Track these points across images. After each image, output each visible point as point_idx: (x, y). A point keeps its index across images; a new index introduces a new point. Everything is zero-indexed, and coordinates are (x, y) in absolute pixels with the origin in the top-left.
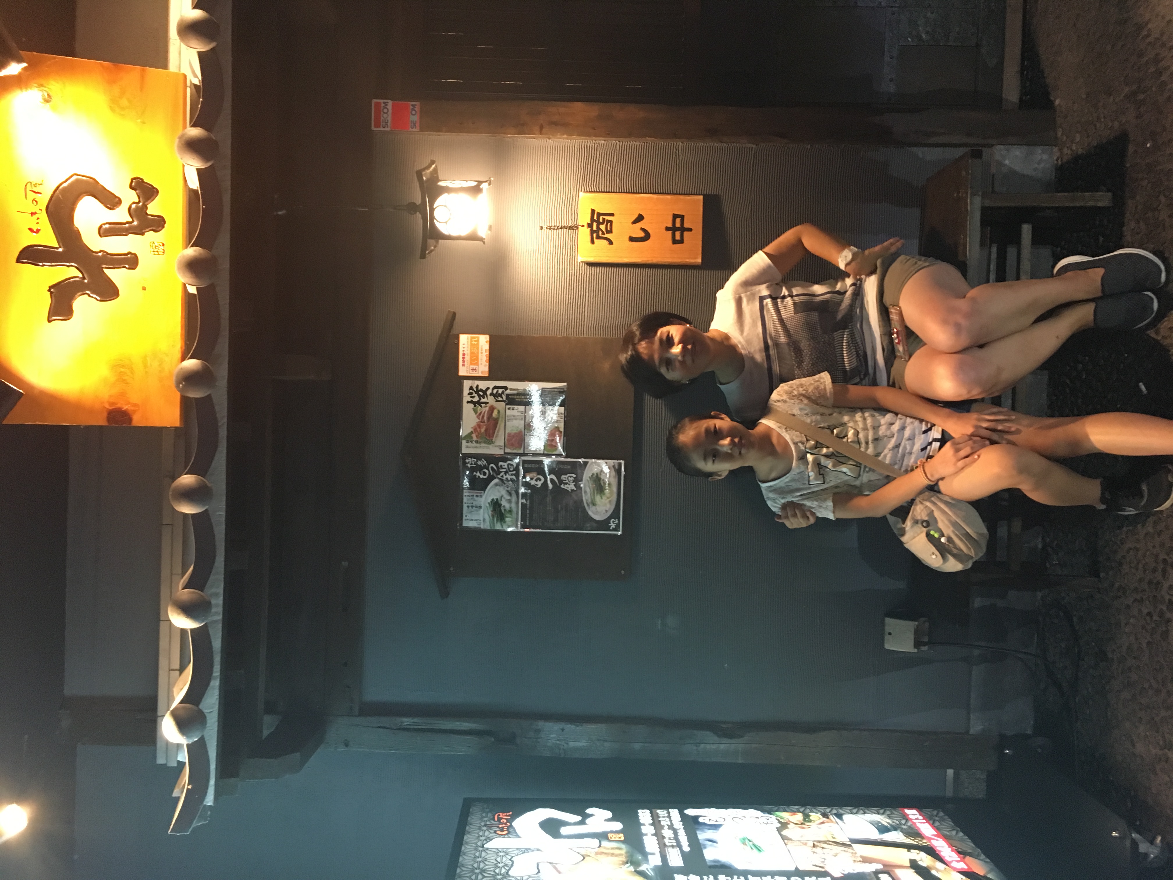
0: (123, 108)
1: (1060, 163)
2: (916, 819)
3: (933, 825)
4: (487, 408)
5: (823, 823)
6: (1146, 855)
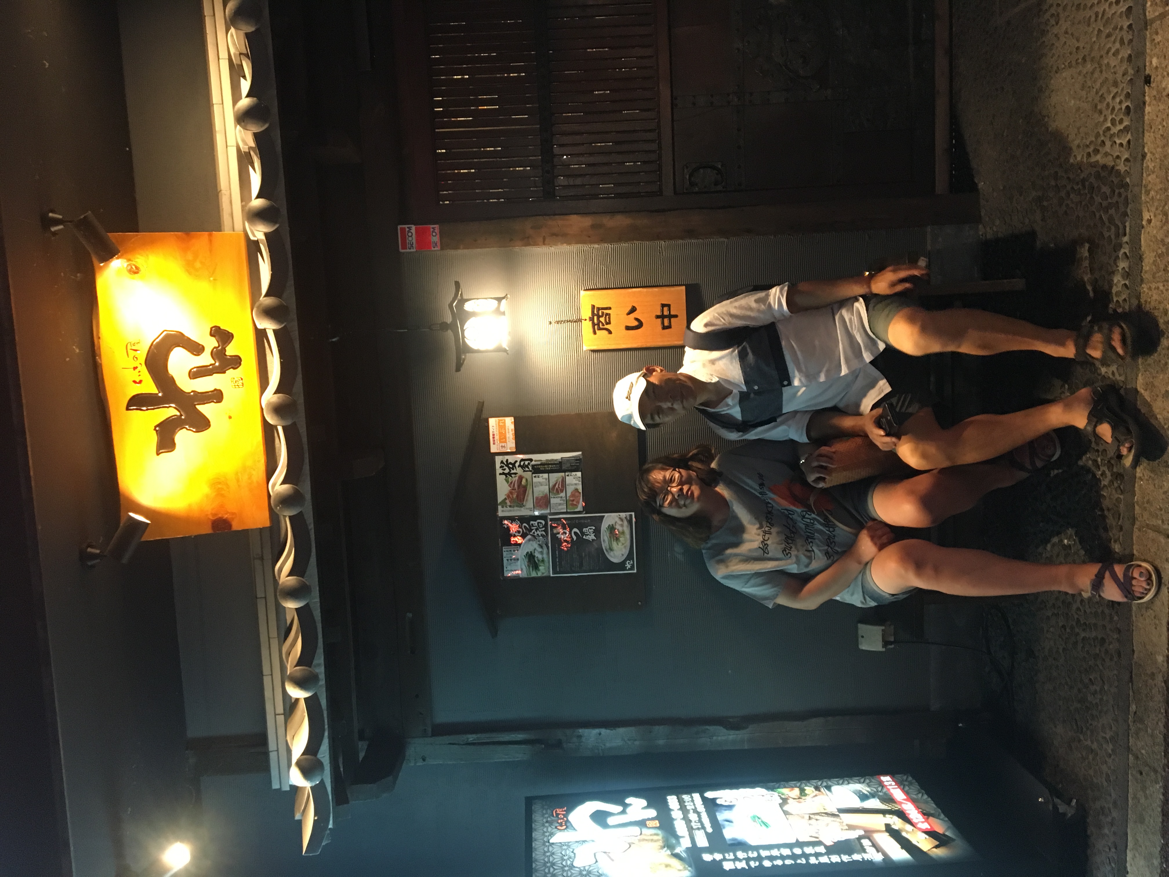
0: (197, 271)
1: (984, 239)
2: (890, 785)
3: (903, 790)
4: (517, 478)
5: (816, 796)
6: (1064, 814)
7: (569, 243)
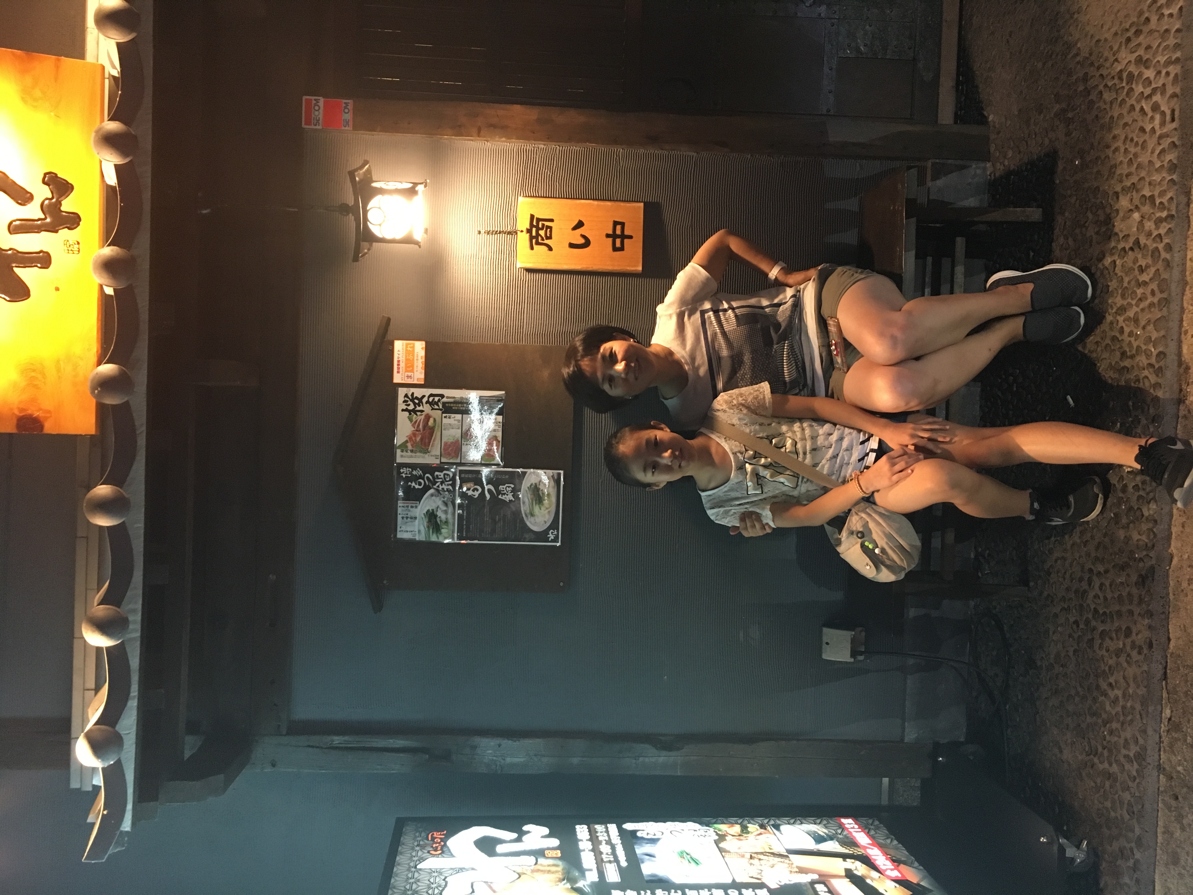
0: (35, 100)
1: (993, 178)
2: (852, 828)
3: (868, 834)
4: (423, 417)
5: (761, 834)
6: (1073, 860)
7: (509, 137)
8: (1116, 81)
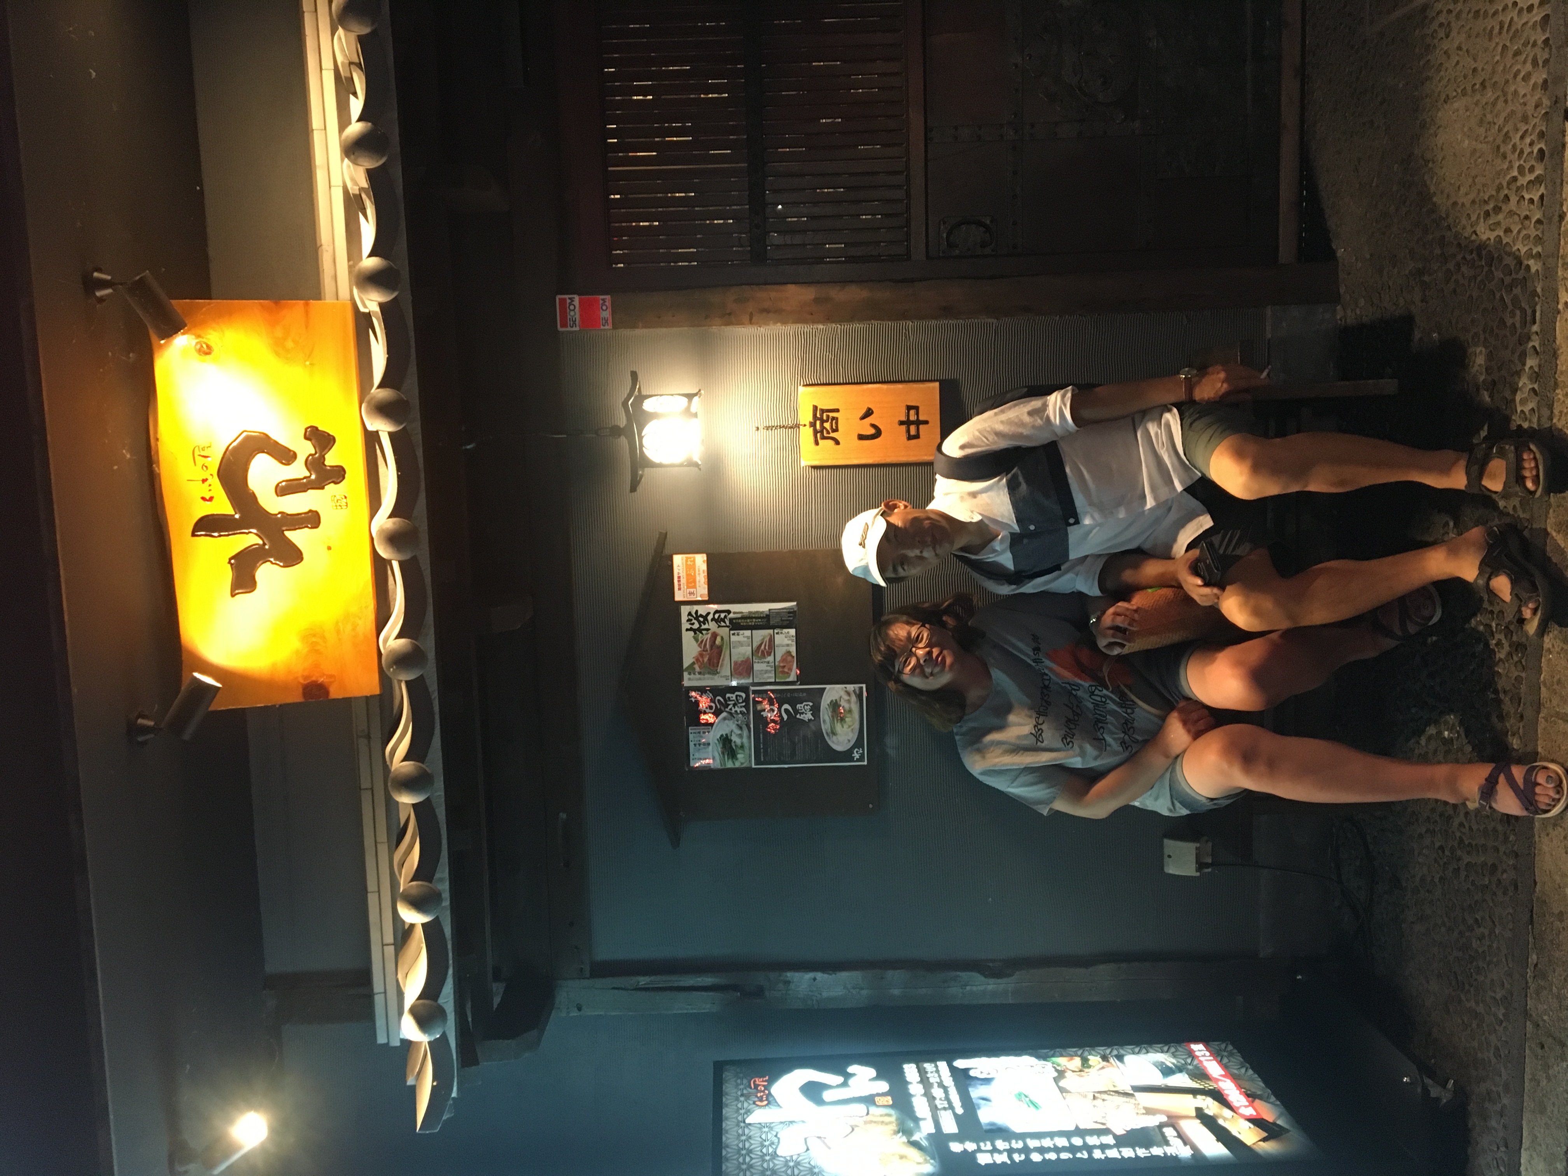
0: (288, 352)
1: (1343, 325)
2: (1203, 1056)
3: (1220, 1063)
4: (709, 636)
5: (1103, 1068)
6: (1438, 1099)
7: (784, 322)
8: (1474, 255)
